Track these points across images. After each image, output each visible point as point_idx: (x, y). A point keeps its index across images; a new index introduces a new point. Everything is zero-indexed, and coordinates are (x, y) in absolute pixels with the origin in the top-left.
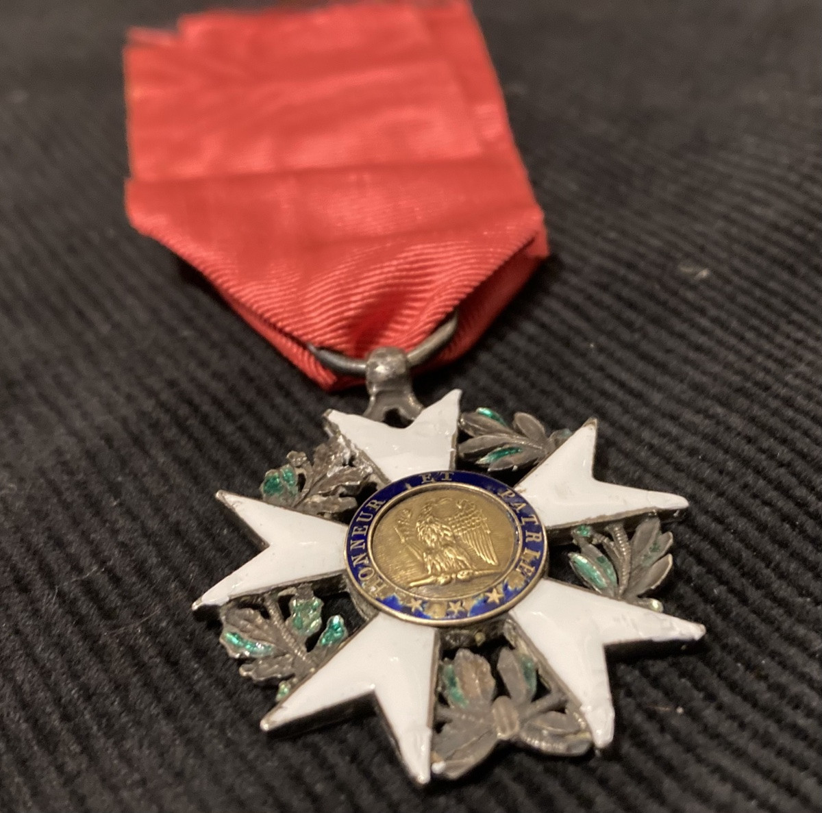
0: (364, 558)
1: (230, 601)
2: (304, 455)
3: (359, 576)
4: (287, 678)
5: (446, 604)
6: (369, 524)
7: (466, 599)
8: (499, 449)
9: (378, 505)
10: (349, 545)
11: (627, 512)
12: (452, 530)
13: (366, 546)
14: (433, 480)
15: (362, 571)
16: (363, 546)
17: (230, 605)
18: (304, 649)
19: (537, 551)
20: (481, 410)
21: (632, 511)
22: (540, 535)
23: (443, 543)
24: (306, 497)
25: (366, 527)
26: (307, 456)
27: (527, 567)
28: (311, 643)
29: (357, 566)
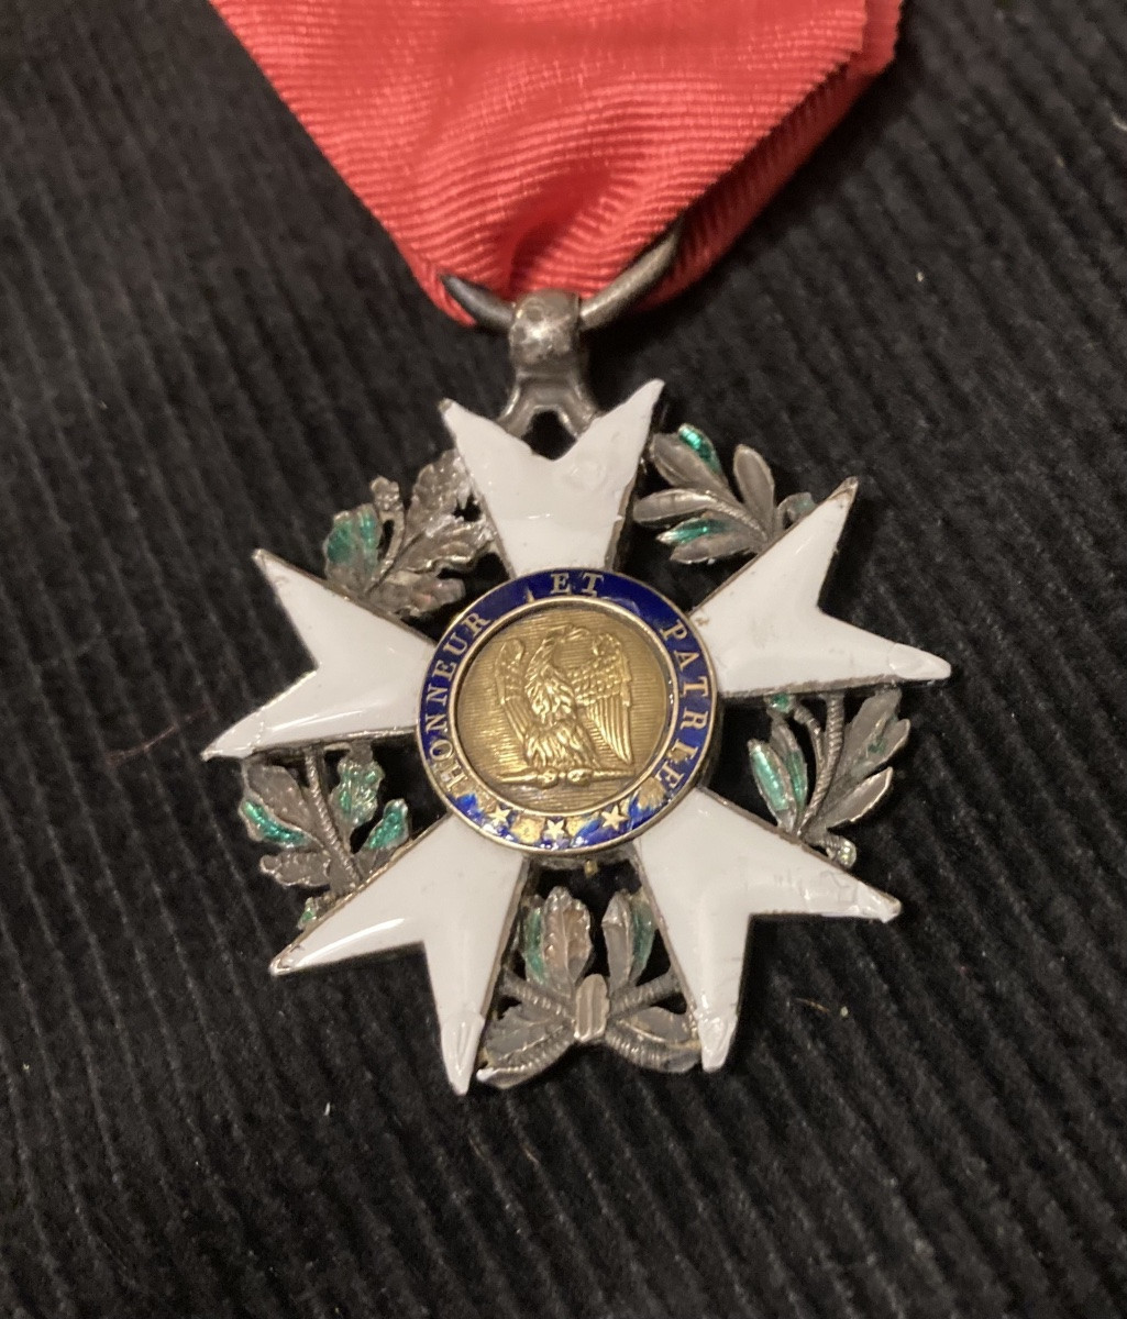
0: (440, 723)
1: (255, 753)
2: (397, 489)
3: (431, 751)
4: (318, 892)
5: (544, 820)
6: (458, 659)
7: (572, 817)
8: (694, 520)
9: (478, 625)
10: (425, 693)
11: (851, 680)
12: (576, 695)
13: (448, 702)
14: (568, 590)
15: (436, 745)
16: (444, 700)
17: (256, 758)
18: (347, 847)
19: (694, 747)
20: (685, 430)
21: (859, 680)
22: (705, 717)
23: (558, 716)
24: (387, 574)
25: (454, 665)
26: (400, 492)
27: (672, 772)
28: (359, 837)
29: (432, 733)
